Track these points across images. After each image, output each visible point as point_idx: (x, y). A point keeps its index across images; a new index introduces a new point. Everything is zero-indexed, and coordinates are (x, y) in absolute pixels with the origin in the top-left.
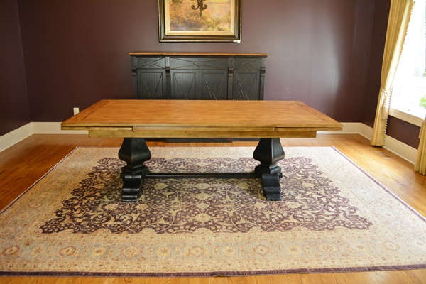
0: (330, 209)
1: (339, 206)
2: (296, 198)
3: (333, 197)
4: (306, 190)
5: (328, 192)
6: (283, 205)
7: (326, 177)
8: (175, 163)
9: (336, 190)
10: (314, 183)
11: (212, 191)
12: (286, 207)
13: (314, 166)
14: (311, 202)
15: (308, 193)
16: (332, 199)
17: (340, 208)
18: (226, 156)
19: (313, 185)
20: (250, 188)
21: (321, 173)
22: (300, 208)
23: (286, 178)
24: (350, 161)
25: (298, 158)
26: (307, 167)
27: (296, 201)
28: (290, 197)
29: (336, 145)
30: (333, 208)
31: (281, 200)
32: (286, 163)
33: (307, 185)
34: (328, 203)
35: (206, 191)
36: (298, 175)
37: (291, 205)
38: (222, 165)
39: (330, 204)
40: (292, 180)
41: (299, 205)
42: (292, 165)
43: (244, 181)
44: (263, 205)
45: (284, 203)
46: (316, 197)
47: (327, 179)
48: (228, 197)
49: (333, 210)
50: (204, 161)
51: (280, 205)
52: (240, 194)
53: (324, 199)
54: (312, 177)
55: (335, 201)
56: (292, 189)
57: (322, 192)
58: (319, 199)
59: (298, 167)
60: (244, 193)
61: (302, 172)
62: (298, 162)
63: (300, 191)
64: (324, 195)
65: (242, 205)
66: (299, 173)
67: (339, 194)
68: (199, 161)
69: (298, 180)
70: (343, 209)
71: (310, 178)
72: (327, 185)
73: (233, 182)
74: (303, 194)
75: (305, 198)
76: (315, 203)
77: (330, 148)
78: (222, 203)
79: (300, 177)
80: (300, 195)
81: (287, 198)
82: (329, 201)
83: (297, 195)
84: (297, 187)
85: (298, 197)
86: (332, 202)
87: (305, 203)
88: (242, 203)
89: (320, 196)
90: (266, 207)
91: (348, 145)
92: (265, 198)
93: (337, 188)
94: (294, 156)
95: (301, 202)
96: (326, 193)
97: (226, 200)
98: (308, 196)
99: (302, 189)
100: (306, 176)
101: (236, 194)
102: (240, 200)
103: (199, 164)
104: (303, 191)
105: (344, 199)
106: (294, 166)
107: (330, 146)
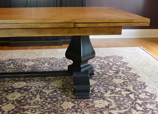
0: (138, 108)
1: (146, 103)
2: (105, 95)
3: (140, 93)
4: (116, 86)
5: (136, 88)
6: (91, 104)
7: (135, 72)
8: (7, 63)
9: (144, 85)
10: (124, 79)
11: (25, 90)
12: (94, 106)
13: (125, 63)
14: (119, 100)
15: (118, 89)
16: (140, 96)
17: (148, 106)
18: (53, 56)
19: (123, 81)
20: (63, 85)
21: (130, 69)
22: (107, 107)
23: (99, 74)
24: (155, 58)
25: (112, 56)
26: (118, 64)
27: (104, 99)
28: (99, 95)
29: (143, 46)
30: (140, 106)
31: (89, 98)
32: (102, 61)
33: (117, 81)
34: (136, 100)
35: (20, 90)
36: (110, 71)
37: (99, 104)
38: (46, 64)
39: (138, 101)
40: (104, 76)
41: (107, 103)
42: (106, 62)
43: (60, 78)
44: (70, 105)
45: (92, 102)
46: (124, 93)
47: (135, 75)
48: (38, 96)
49: (141, 109)
50: (33, 61)
51: (87, 104)
52: (52, 93)
53: (132, 96)
54: (123, 73)
55: (143, 97)
56: (103, 86)
57: (131, 88)
58: (127, 96)
59: (111, 64)
60: (55, 91)
61: (114, 69)
62: (111, 60)
63: (110, 87)
64: (132, 91)
65: (49, 106)
66: (111, 69)
67: (147, 89)
68: (28, 60)
69: (109, 76)
70: (151, 107)
71: (120, 74)
72: (136, 80)
73: (49, 79)
74: (112, 90)
75: (114, 95)
76: (123, 100)
77: (138, 48)
78: (30, 104)
79: (111, 73)
80: (109, 92)
81: (96, 96)
82: (137, 98)
83: (107, 92)
84: (107, 83)
85: (107, 95)
86: (140, 99)
87: (113, 101)
88: (49, 103)
89: (128, 93)
90: (72, 107)
91: (153, 46)
92: (74, 97)
93: (144, 83)
94: (109, 55)
95: (109, 99)
96: (134, 88)
97: (36, 100)
98: (117, 93)
99: (112, 85)
100: (117, 72)
101: (48, 92)
102: (49, 100)
103: (27, 64)
104: (113, 88)
105: (152, 95)
106: (108, 63)
107: (139, 46)
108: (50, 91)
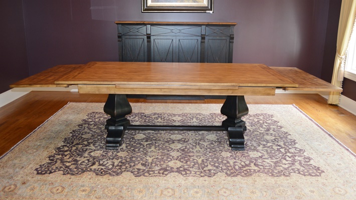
0: (288, 158)
1: (295, 156)
2: (258, 148)
3: (290, 148)
4: (267, 142)
5: (287, 144)
6: (246, 155)
7: (286, 131)
8: (154, 117)
9: (294, 142)
10: (275, 136)
11: (184, 141)
12: (249, 156)
13: (275, 121)
14: (271, 152)
15: (269, 144)
16: (290, 150)
17: (296, 158)
18: (198, 112)
19: (274, 138)
20: (218, 139)
21: (281, 127)
22: (261, 157)
23: (250, 131)
24: (308, 117)
25: (262, 114)
26: (269, 122)
27: (257, 151)
28: (253, 148)
29: (297, 104)
30: (290, 157)
31: (244, 150)
32: (251, 118)
33: (268, 137)
34: (286, 153)
35: (179, 141)
36: (261, 129)
37: (253, 154)
38: (194, 120)
39: (288, 154)
40: (256, 133)
41: (260, 155)
42: (256, 120)
44: (229, 154)
45: (247, 153)
46: (275, 148)
47: (286, 133)
48: (198, 146)
49: (290, 159)
50: (179, 115)
51: (243, 155)
52: (209, 145)
53: (283, 150)
54: (273, 130)
55: (293, 151)
56: (255, 141)
57: (281, 143)
58: (278, 150)
59: (261, 122)
60: (212, 143)
61: (264, 127)
62: (261, 117)
63: (262, 143)
64: (283, 146)
65: (210, 154)
66: (262, 127)
67: (297, 146)
68: (175, 115)
69: (260, 133)
70: (299, 159)
71: (271, 131)
72: (286, 138)
73: (203, 134)
74: (264, 145)
75: (266, 148)
76: (275, 153)
77: (291, 106)
78: (193, 152)
79: (262, 130)
80: (261, 146)
81: (250, 149)
83: (259, 146)
84: (260, 139)
85: (260, 148)
86: (289, 152)
87: (265, 153)
88: (210, 152)
89: (279, 147)
90: (231, 156)
91: (307, 103)
92: (230, 148)
93: (295, 140)
94: (259, 112)
95: (262, 152)
96: (284, 144)
98: (269, 147)
99: (264, 141)
100: (268, 130)
101: (205, 144)
103: (174, 119)
104: (265, 143)
105: (301, 150)
106: (258, 121)
107: (292, 104)
108: (208, 143)
